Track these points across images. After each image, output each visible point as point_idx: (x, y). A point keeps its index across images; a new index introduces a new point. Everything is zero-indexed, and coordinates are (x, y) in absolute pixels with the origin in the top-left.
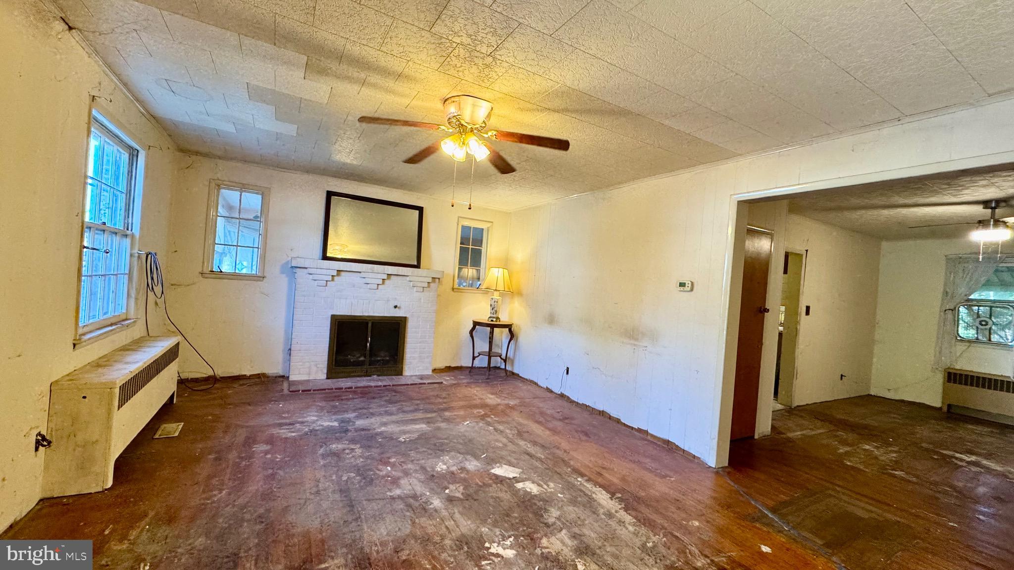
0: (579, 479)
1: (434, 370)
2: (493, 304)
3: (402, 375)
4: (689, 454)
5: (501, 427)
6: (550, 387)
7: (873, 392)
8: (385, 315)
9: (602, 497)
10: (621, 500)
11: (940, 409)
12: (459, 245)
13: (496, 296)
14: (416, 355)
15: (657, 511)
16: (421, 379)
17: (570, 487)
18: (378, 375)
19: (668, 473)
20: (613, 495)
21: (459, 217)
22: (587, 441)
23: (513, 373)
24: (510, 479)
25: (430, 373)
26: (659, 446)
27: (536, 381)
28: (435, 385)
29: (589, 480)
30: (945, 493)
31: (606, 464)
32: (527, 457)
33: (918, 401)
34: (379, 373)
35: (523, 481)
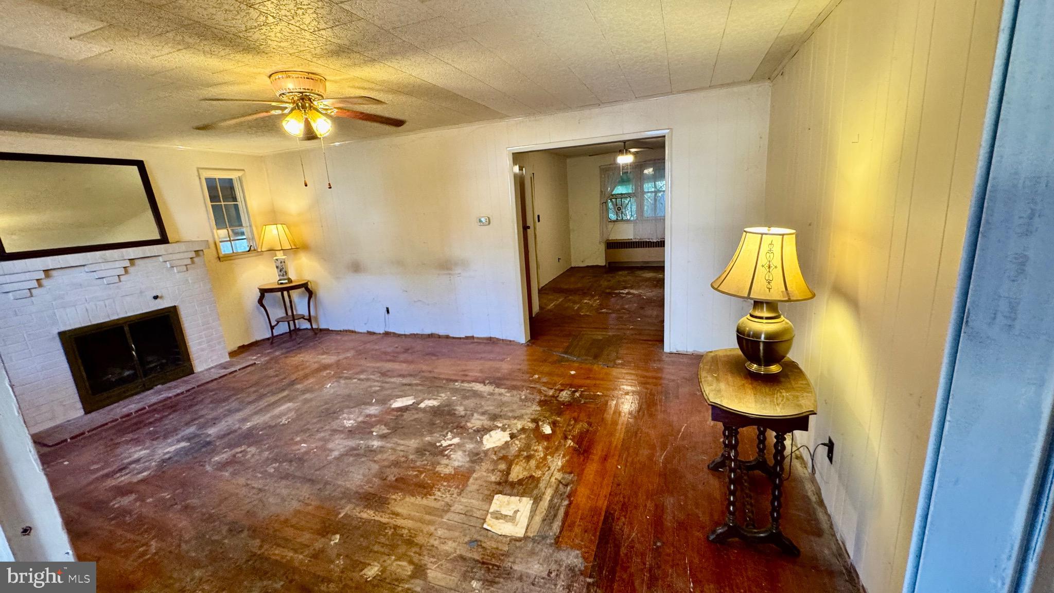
0: (456, 384)
1: (232, 354)
2: (279, 265)
3: (194, 373)
4: (506, 340)
5: (362, 377)
6: (371, 330)
7: (573, 265)
8: (144, 312)
9: (478, 387)
10: (490, 383)
11: (605, 265)
12: (209, 204)
13: (280, 256)
14: (204, 346)
15: (513, 380)
16: (225, 368)
17: (455, 391)
18: (163, 384)
19: (505, 357)
20: (483, 383)
21: (198, 169)
22: (438, 359)
23: (321, 330)
24: (411, 405)
25: (228, 359)
26: (486, 343)
27: (351, 328)
28: (249, 368)
29: (463, 382)
30: (624, 313)
31: (465, 368)
32: (408, 387)
33: (595, 264)
34: (161, 381)
35: (422, 401)
